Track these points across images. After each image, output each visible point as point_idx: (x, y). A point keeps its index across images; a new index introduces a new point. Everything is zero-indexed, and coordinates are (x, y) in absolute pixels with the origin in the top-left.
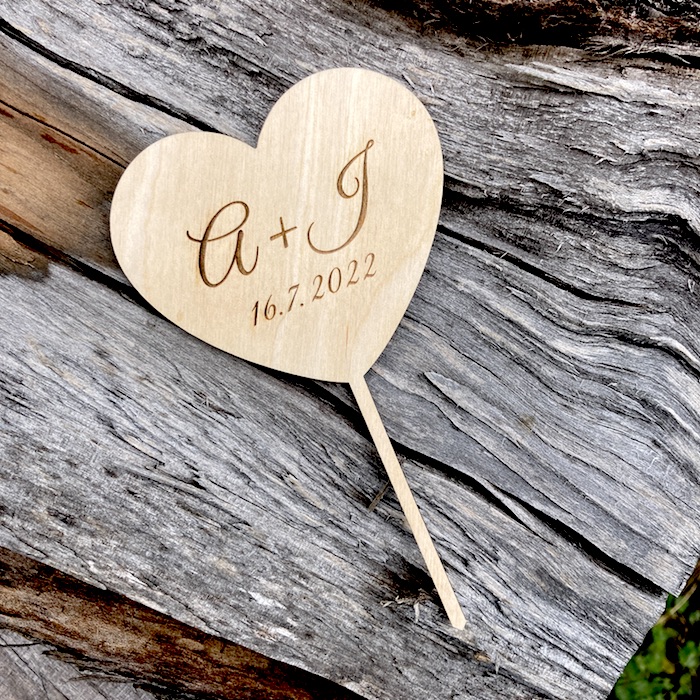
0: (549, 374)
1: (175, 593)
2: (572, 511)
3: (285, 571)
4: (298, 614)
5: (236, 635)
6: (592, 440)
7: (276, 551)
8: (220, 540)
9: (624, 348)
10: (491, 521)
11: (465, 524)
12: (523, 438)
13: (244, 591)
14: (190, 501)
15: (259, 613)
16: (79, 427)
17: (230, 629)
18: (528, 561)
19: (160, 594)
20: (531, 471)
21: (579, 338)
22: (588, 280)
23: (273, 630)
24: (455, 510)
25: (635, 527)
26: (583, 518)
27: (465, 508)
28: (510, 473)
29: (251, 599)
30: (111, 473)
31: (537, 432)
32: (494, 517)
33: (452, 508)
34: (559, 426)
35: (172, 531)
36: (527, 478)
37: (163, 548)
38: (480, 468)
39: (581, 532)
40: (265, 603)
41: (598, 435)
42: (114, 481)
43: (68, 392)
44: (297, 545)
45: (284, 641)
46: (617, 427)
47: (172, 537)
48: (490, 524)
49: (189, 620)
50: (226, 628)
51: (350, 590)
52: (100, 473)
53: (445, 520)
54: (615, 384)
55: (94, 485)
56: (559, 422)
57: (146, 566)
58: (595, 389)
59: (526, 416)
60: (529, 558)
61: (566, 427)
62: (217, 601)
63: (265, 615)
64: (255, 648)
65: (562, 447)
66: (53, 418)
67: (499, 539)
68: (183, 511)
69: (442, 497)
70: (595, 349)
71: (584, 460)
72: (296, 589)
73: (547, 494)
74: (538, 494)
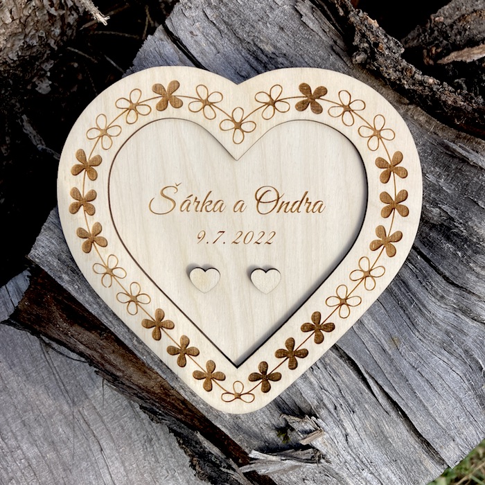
2: (405, 399)
6: (429, 363)
9: (463, 317)
12: (390, 349)
18: (371, 419)
20: (389, 369)
21: (439, 303)
22: (454, 273)
24: (339, 376)
25: (439, 420)
26: (411, 405)
27: (345, 377)
28: (377, 367)
32: (360, 387)
36: (385, 372)
38: (360, 358)
39: (407, 412)
41: (433, 361)
53: (332, 380)
56: (413, 347)
58: (440, 335)
59: (395, 337)
61: (416, 351)
65: (411, 361)
69: (334, 366)
70: (447, 312)
73: (394, 385)
74: (388, 383)
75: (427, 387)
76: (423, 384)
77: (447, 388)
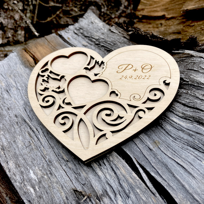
0: (169, 128)
1: (7, 156)
2: (167, 180)
3: (46, 169)
4: (41, 186)
5: (15, 181)
6: (181, 155)
7: (48, 161)
8: (32, 148)
9: (199, 126)
10: (132, 178)
11: (121, 177)
12: (154, 147)
13: (29, 168)
14: (32, 133)
15: (28, 178)
16: (17, 103)
17: (15, 178)
18: (142, 201)
19: (3, 153)
20: (154, 160)
21: (182, 119)
22: (188, 101)
23: (29, 187)
24: (119, 169)
25: (196, 197)
26: (172, 185)
27: (123, 170)
28: (145, 159)
29: (29, 172)
30: (16, 116)
31: (160, 147)
32: (133, 176)
33: (118, 168)
34: (169, 147)
35: (21, 138)
36: (151, 162)
37: (15, 141)
38: (134, 153)
39: (169, 191)
40: (33, 176)
41: (184, 154)
42: (15, 118)
43: (21, 95)
44: (56, 164)
45: (30, 194)
46: (192, 153)
47: (19, 140)
48: (130, 179)
49: (5, 166)
50: (14, 177)
51: (65, 188)
52: (14, 114)
53: (114, 174)
54: (193, 137)
55: (10, 117)
56: (169, 146)
57: (6, 144)
58: (186, 137)
59: (157, 141)
60: (143, 200)
61: (171, 148)
62: (18, 166)
63: (30, 180)
64: (18, 190)
65: (168, 154)
66: (13, 98)
67: (132, 187)
68: (28, 134)
69: (115, 162)
70: (188, 124)
71: (176, 161)
72: (46, 177)
73: (158, 170)
74: (154, 170)
75: (182, 171)
76: (179, 169)
77: (197, 171)
